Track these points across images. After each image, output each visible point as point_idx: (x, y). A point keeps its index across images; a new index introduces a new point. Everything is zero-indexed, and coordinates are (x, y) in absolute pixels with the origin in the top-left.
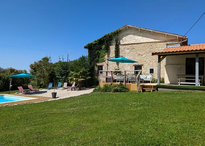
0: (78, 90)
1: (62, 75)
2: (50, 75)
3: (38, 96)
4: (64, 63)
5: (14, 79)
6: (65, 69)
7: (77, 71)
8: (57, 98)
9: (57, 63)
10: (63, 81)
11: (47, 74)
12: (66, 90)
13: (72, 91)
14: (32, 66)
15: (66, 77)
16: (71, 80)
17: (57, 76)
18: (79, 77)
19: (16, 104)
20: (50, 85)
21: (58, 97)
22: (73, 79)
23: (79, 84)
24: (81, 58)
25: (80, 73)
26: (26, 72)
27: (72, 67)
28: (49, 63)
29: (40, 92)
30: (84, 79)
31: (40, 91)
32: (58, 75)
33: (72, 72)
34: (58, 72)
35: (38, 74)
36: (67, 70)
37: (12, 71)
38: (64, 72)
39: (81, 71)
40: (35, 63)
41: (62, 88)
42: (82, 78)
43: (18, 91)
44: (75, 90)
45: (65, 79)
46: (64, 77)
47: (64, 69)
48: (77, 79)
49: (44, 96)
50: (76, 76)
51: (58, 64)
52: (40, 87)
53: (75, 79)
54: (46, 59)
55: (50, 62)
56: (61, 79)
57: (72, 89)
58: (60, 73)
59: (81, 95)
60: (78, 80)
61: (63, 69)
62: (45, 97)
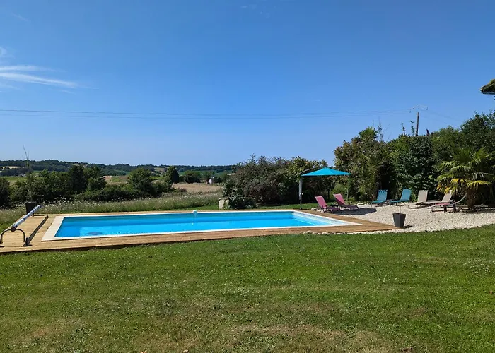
0: (467, 212)
1: (413, 171)
2: (381, 171)
3: (358, 219)
4: (418, 139)
5: (306, 180)
6: (423, 156)
7: (464, 160)
8: (406, 227)
9: (394, 142)
10: (416, 185)
11: (372, 169)
12: (428, 209)
13: (448, 214)
14: (339, 153)
15: (426, 175)
16: (445, 183)
17: (399, 174)
18: (471, 176)
19: (325, 233)
20: (382, 195)
21: (409, 227)
22: (450, 181)
23: (469, 194)
24: (472, 123)
25: (473, 164)
26: (325, 165)
27: (445, 150)
28: (377, 142)
29: (359, 210)
30: (486, 183)
31: (359, 207)
32: (403, 172)
33: (448, 163)
34: (402, 163)
35: (354, 169)
36: (427, 156)
37: (301, 163)
38: (419, 162)
39: (476, 160)
40: (346, 143)
41: (414, 204)
42: (479, 178)
43: (315, 205)
44: (455, 211)
45: (422, 180)
46: (418, 176)
47: (418, 156)
48: (462, 180)
49: (371, 220)
50: (460, 174)
51: (399, 144)
52: (357, 200)
53: (456, 181)
54: (368, 134)
55: (378, 139)
56: (409, 180)
57: (445, 207)
58: (406, 167)
59: (485, 227)
60: (465, 183)
61: (416, 156)
62: (375, 223)
